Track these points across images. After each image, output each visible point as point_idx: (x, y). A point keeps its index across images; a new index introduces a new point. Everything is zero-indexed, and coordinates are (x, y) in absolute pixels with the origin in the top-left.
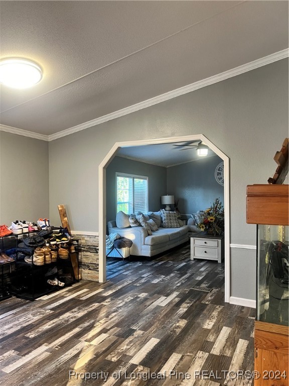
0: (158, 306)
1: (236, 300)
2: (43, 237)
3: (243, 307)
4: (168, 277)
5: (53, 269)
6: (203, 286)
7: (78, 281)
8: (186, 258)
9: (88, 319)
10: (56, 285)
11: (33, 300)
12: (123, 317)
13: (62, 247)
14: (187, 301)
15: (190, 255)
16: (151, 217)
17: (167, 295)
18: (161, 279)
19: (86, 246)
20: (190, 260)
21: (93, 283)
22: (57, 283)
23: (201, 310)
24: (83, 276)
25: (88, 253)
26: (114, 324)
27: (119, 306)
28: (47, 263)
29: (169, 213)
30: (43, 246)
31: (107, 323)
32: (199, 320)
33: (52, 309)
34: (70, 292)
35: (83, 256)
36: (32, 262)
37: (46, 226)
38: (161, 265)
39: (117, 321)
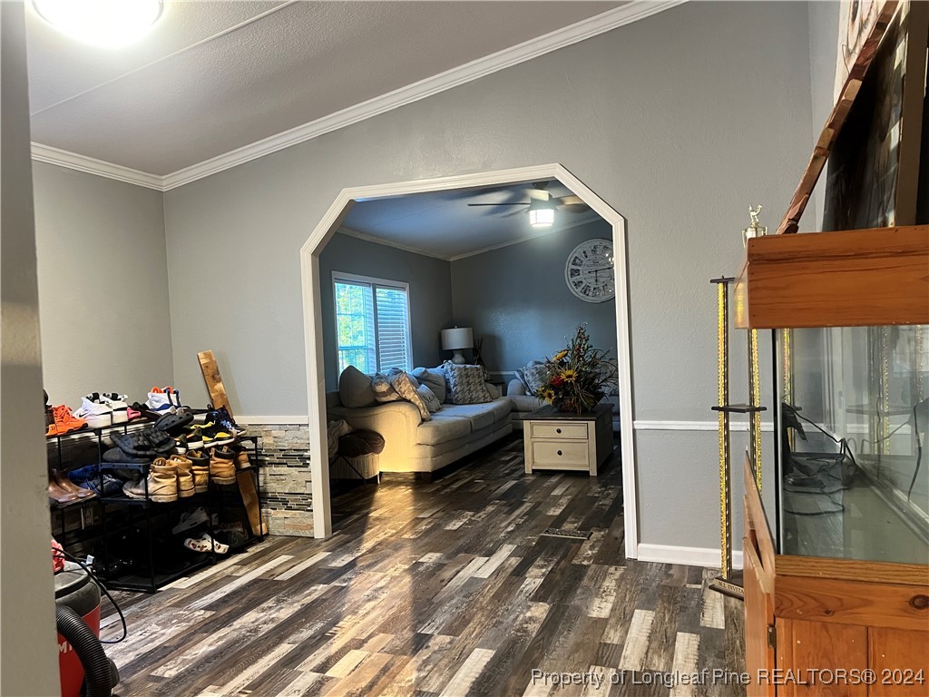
0: (472, 579)
1: (653, 550)
2: (168, 431)
3: (669, 566)
4: (483, 515)
5: (195, 514)
6: (567, 526)
7: (261, 539)
8: (513, 471)
9: (306, 623)
10: (207, 552)
11: (152, 591)
12: (394, 610)
13: (217, 455)
14: (539, 562)
15: (523, 462)
16: (421, 380)
17: (490, 553)
18: (465, 520)
19: (275, 451)
20: (524, 475)
21: (299, 540)
22: (209, 547)
23: (576, 579)
24: (270, 526)
25: (283, 469)
26: (375, 627)
27: (379, 585)
28: (185, 495)
29: (466, 369)
30: (171, 453)
31: (358, 625)
32: (576, 602)
33: (207, 608)
34: (245, 565)
35: (269, 478)
36: (147, 494)
37: (172, 404)
38: (459, 488)
39: (381, 620)
